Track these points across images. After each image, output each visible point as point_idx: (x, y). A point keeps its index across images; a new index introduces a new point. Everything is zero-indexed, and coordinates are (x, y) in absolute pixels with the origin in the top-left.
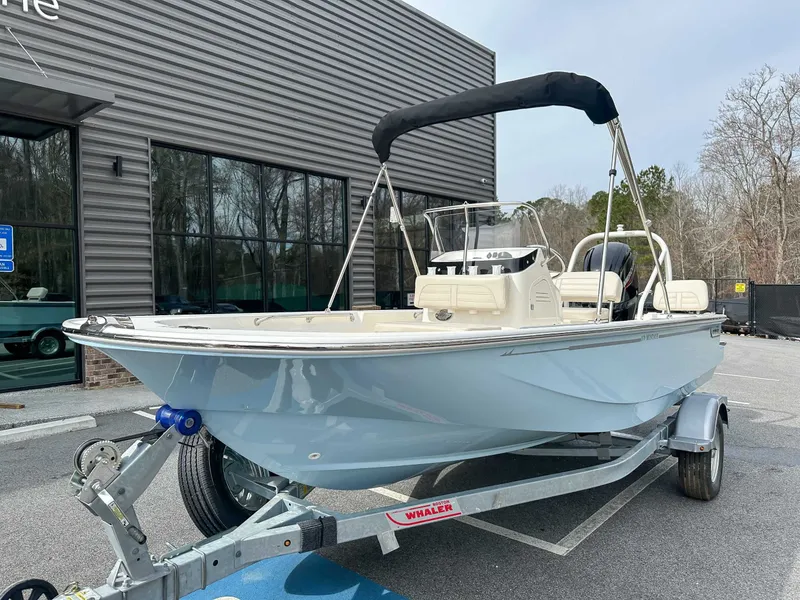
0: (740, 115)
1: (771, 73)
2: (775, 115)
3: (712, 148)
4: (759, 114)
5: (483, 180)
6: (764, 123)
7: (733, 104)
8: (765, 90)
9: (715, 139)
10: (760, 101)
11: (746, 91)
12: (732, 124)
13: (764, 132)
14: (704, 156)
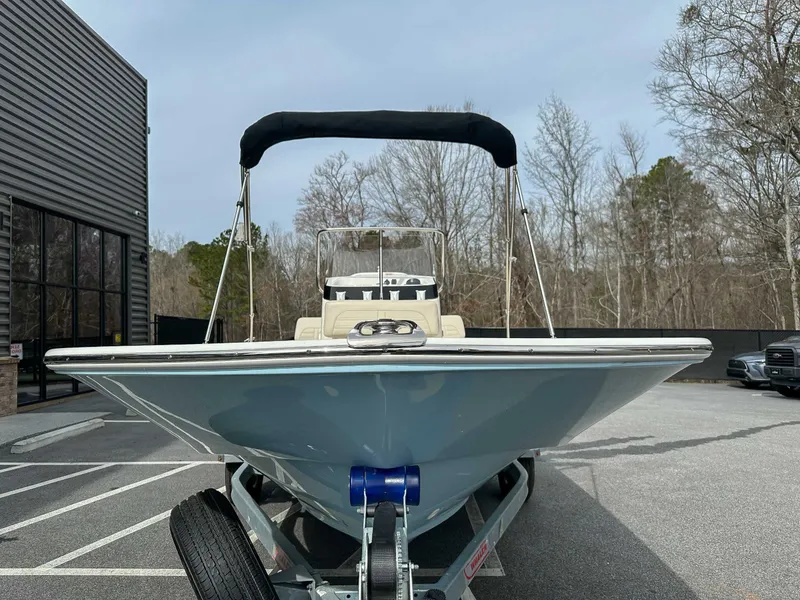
0: (325, 188)
1: (346, 159)
2: (350, 193)
3: (303, 213)
4: (338, 189)
5: (137, 212)
6: (342, 198)
7: (320, 179)
8: (342, 171)
9: (305, 206)
10: (339, 180)
11: (329, 170)
12: (318, 195)
13: (342, 205)
14: (297, 220)
